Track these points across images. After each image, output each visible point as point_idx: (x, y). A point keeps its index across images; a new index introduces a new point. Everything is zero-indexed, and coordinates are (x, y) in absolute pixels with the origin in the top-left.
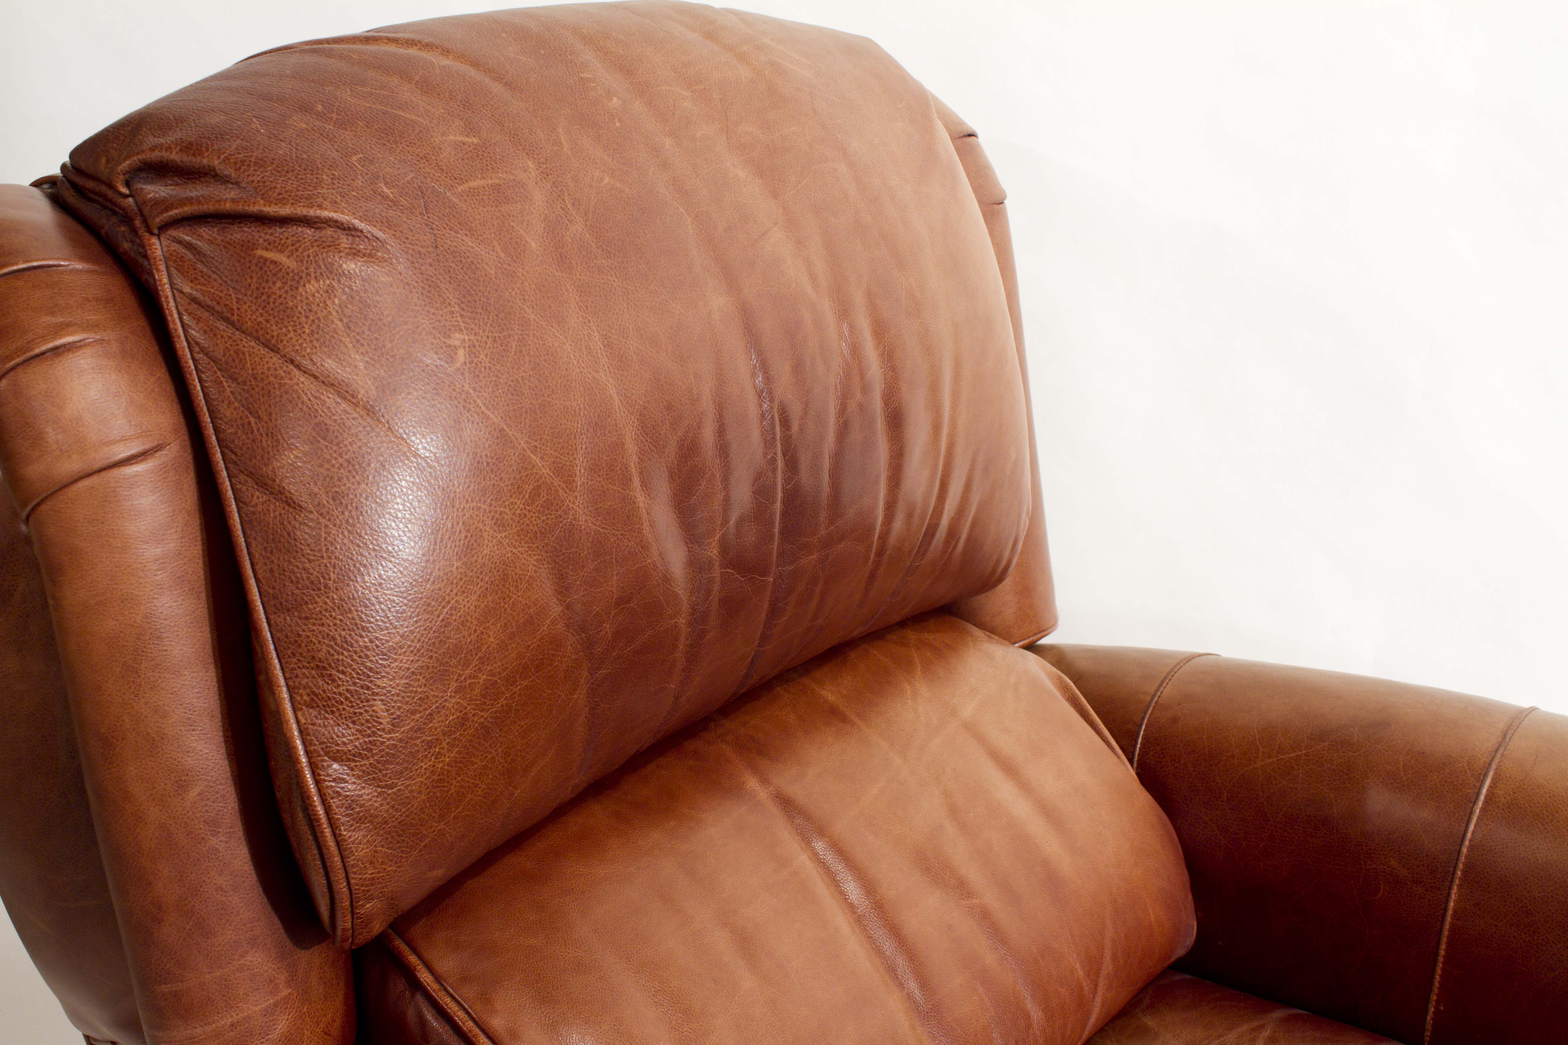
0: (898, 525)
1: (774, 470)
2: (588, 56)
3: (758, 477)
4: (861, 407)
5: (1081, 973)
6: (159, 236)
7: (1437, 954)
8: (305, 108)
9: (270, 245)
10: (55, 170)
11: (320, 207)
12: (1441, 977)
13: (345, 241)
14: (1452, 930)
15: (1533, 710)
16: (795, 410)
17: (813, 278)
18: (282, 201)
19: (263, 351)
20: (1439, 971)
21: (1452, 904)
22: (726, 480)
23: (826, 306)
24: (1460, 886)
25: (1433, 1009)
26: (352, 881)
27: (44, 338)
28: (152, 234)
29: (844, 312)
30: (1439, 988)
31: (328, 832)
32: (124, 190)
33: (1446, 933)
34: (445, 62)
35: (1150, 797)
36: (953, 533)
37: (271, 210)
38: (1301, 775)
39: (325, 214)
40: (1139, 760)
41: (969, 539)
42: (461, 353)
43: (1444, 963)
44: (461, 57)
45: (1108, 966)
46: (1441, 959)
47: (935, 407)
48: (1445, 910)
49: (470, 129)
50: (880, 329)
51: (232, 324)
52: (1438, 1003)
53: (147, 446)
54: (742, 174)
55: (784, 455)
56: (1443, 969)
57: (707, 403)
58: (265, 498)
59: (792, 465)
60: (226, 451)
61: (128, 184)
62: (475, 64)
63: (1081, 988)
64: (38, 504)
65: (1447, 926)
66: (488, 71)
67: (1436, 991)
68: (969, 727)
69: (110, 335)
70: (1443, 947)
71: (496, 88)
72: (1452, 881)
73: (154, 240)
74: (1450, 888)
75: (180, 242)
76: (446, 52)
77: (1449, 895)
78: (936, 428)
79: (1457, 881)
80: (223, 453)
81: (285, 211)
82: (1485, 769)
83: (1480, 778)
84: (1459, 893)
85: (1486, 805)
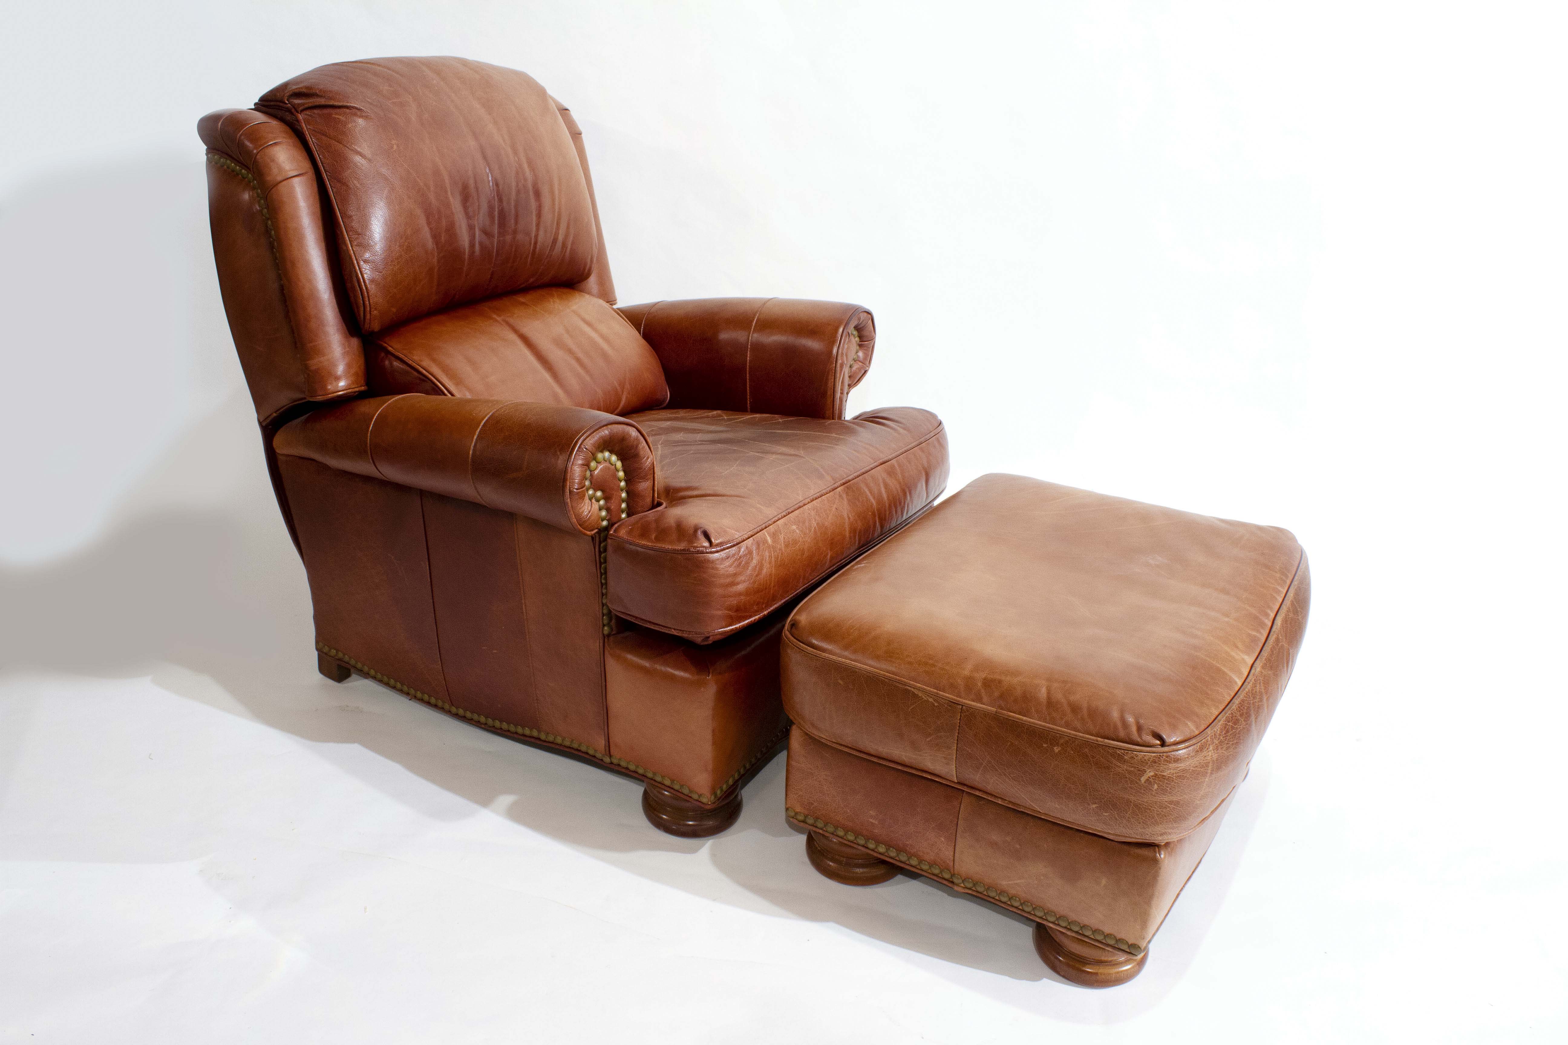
0: (541, 233)
1: (495, 200)
2: (424, 68)
3: (489, 202)
4: (524, 186)
5: (616, 384)
6: (300, 114)
7: (746, 379)
8: (340, 78)
9: (336, 114)
10: (257, 101)
11: (351, 103)
12: (749, 387)
13: (359, 113)
14: (750, 368)
16: (501, 182)
17: (504, 141)
18: (339, 101)
19: (336, 143)
20: (748, 386)
21: (748, 358)
22: (478, 199)
23: (509, 150)
24: (750, 351)
25: (749, 402)
26: (371, 301)
27: (271, 140)
28: (298, 113)
29: (516, 153)
30: (750, 393)
31: (363, 284)
32: (287, 102)
33: (748, 370)
34: (379, 68)
35: (645, 341)
36: (564, 245)
37: (336, 104)
39: (352, 105)
40: (643, 332)
41: (571, 249)
42: (395, 146)
43: (749, 382)
44: (384, 67)
45: (627, 386)
46: (748, 381)
47: (552, 192)
48: (747, 361)
49: (390, 86)
50: (530, 162)
51: (327, 136)
52: (749, 399)
53: (302, 172)
54: (478, 106)
55: (498, 196)
56: (749, 384)
57: (470, 173)
58: (340, 185)
59: (500, 200)
60: (328, 173)
61: (288, 100)
62: (389, 69)
63: (617, 389)
64: (272, 189)
65: (748, 367)
66: (393, 71)
67: (748, 394)
68: (574, 311)
69: (289, 141)
70: (748, 375)
71: (397, 76)
73: (299, 115)
74: (747, 352)
75: (306, 115)
76: (379, 65)
78: (553, 201)
79: (749, 350)
80: (326, 174)
81: (340, 104)
82: (757, 312)
83: (755, 315)
84: (750, 354)
85: (756, 323)
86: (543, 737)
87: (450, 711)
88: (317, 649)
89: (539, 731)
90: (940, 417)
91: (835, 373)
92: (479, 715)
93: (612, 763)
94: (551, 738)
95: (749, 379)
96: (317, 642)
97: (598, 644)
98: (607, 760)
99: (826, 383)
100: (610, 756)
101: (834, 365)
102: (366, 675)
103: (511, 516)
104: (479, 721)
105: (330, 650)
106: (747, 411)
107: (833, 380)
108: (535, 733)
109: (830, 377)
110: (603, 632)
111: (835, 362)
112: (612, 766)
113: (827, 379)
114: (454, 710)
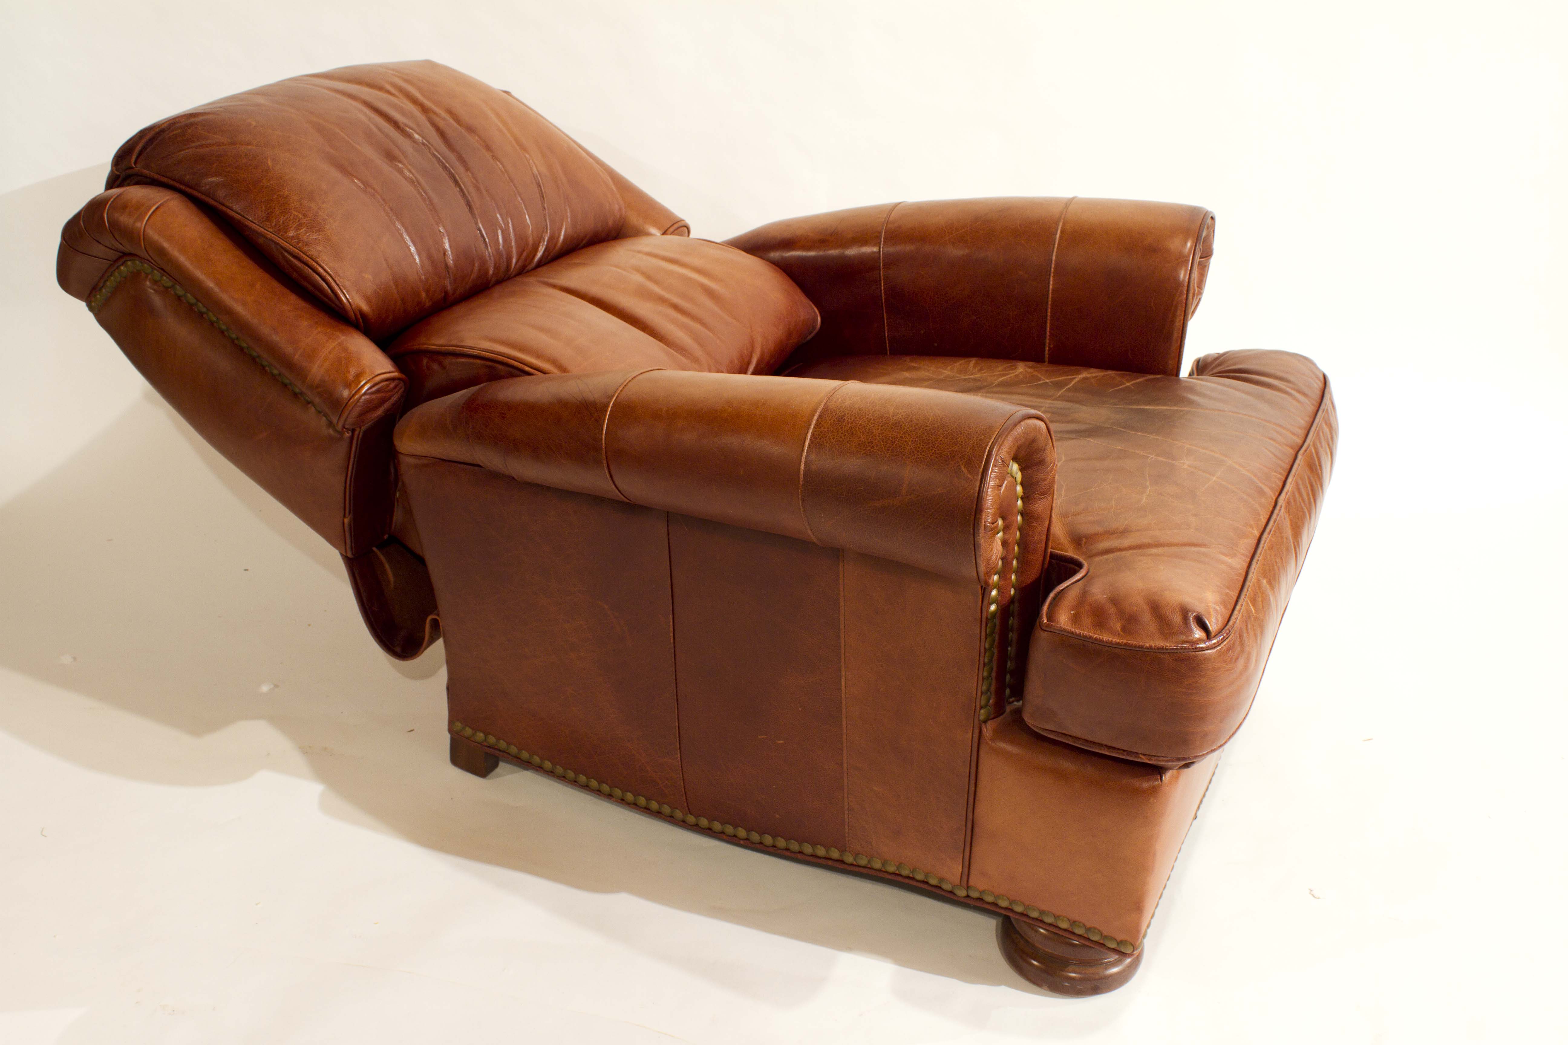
7: (1046, 316)
12: (1050, 328)
14: (1053, 301)
15: (1074, 198)
20: (1048, 325)
21: (1051, 287)
24: (1054, 277)
25: (1047, 348)
33: (1050, 303)
38: (969, 239)
43: (1050, 320)
46: (1049, 318)
48: (1048, 290)
52: (1049, 344)
56: (1050, 323)
65: (1050, 299)
67: (1048, 337)
70: (1049, 311)
72: (1050, 275)
74: (1049, 279)
77: (1049, 283)
79: (1052, 274)
82: (1060, 218)
83: (1057, 224)
84: (1054, 281)
85: (1061, 237)
86: (849, 859)
87: (684, 821)
88: (450, 730)
89: (842, 851)
90: (1324, 366)
91: (1185, 308)
92: (736, 826)
93: (968, 896)
94: (863, 861)
95: (1051, 316)
96: (451, 722)
97: (970, 735)
98: (962, 893)
99: (1173, 322)
100: (968, 888)
101: (1185, 296)
102: (526, 765)
103: (836, 553)
104: (735, 836)
105: (474, 734)
106: (1043, 362)
107: (1182, 318)
108: (835, 854)
109: (1178, 313)
110: (979, 718)
111: (1185, 292)
112: (968, 901)
113: (1174, 316)
114: (691, 819)
